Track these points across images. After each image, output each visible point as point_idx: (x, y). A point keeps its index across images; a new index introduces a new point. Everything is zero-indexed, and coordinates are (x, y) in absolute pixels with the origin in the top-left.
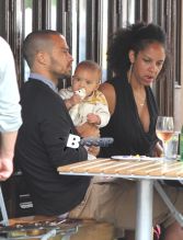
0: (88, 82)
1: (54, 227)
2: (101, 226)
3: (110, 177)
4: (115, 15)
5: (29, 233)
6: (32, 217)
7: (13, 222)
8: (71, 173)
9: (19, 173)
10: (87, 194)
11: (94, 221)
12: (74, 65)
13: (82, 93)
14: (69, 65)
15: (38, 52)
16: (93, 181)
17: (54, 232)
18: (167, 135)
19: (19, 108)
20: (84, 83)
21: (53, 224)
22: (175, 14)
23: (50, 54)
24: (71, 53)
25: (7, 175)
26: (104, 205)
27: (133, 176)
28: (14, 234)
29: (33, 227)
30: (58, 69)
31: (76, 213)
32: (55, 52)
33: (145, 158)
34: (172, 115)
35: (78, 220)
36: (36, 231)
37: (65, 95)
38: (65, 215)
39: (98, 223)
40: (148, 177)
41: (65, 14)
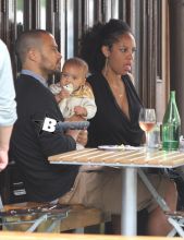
0: (75, 78)
1: (45, 212)
2: (89, 211)
3: (97, 165)
4: (100, 15)
5: (23, 219)
6: (25, 204)
7: (7, 208)
8: (61, 162)
9: (13, 162)
11: (83, 207)
12: (63, 62)
13: (70, 88)
14: (58, 61)
15: (29, 50)
16: (81, 169)
17: (46, 217)
18: (150, 126)
19: (15, 105)
20: (70, 79)
21: (45, 209)
22: (156, 13)
23: (40, 51)
24: (59, 50)
26: (92, 191)
27: (118, 164)
28: (9, 219)
29: (26, 212)
30: (48, 65)
31: (66, 199)
32: (46, 50)
33: (129, 147)
34: (154, 107)
35: (67, 206)
36: (29, 217)
38: (56, 201)
39: (88, 208)
40: (132, 165)
41: (53, 14)
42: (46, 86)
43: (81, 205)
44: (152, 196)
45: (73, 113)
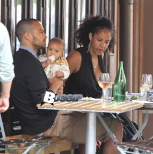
0: (57, 51)
1: (34, 142)
2: (64, 141)
3: (69, 111)
4: (73, 9)
5: (19, 146)
6: (20, 136)
7: (9, 138)
8: (45, 108)
9: (13, 108)
10: (55, 122)
11: (60, 138)
12: (47, 40)
13: (52, 58)
14: (45, 40)
17: (34, 145)
18: (105, 85)
19: (13, 67)
20: (54, 52)
21: (34, 140)
22: (111, 9)
23: (32, 33)
24: (45, 33)
25: (5, 109)
27: (84, 110)
28: (9, 146)
29: (21, 141)
31: (48, 133)
33: (91, 99)
34: (108, 72)
35: (49, 138)
36: (23, 144)
37: (42, 59)
39: (63, 139)
40: (94, 111)
41: (42, 8)
42: (36, 57)
43: (59, 137)
44: (106, 132)
45: (54, 75)
